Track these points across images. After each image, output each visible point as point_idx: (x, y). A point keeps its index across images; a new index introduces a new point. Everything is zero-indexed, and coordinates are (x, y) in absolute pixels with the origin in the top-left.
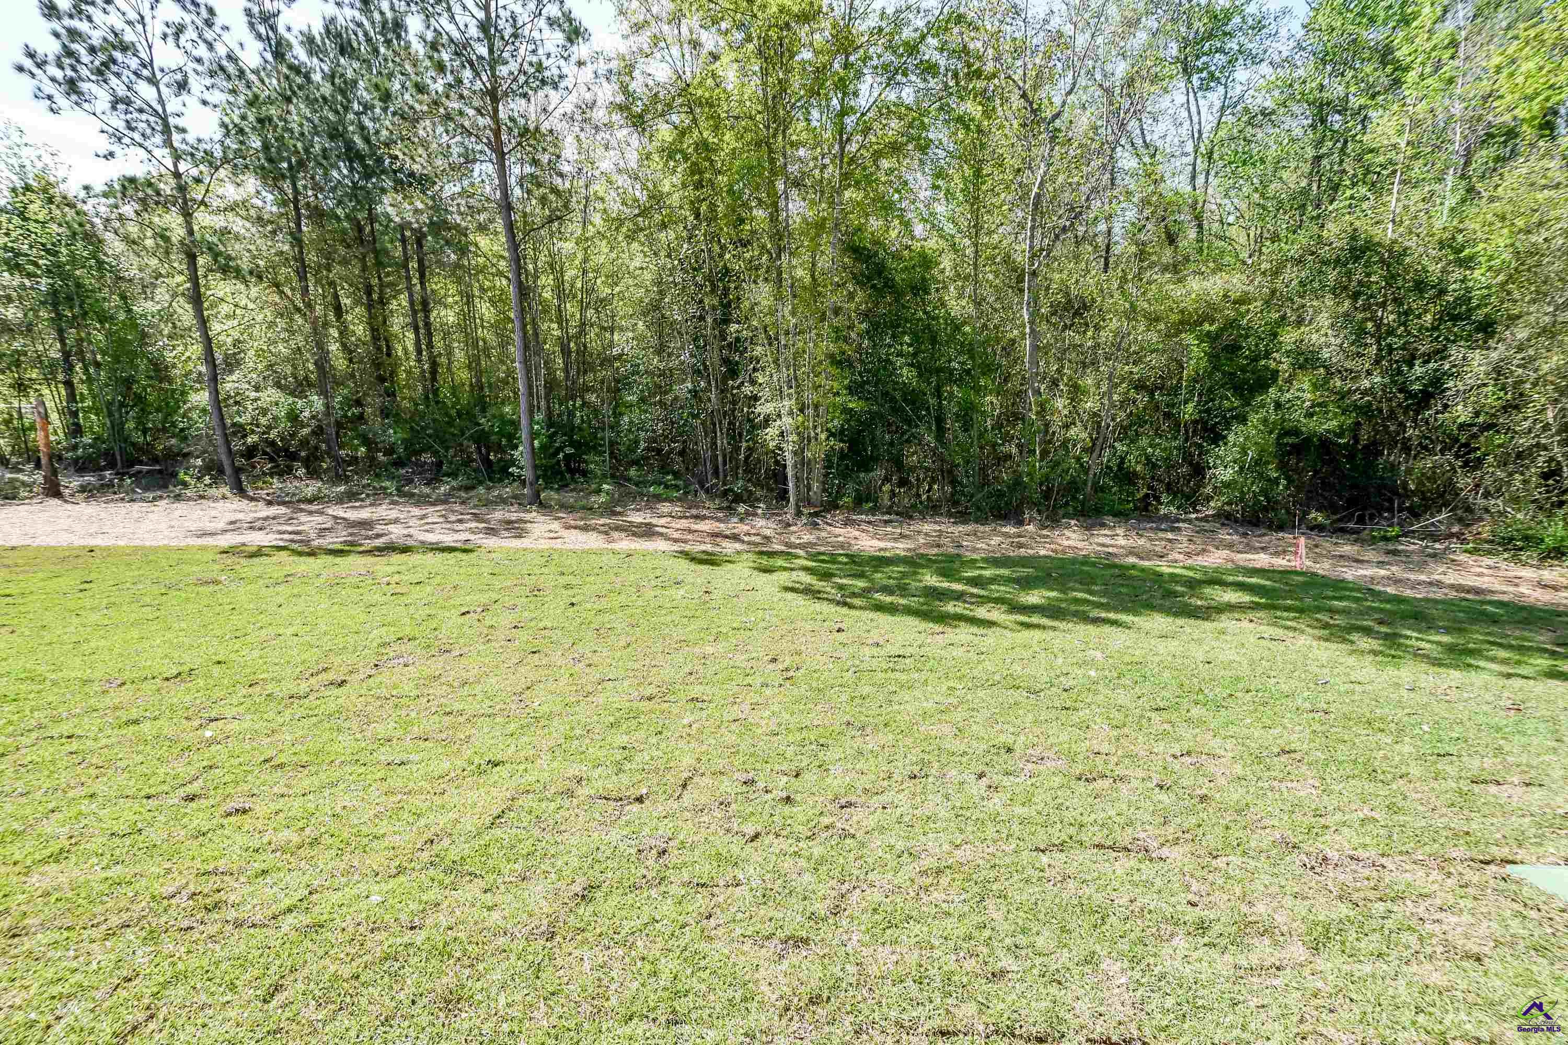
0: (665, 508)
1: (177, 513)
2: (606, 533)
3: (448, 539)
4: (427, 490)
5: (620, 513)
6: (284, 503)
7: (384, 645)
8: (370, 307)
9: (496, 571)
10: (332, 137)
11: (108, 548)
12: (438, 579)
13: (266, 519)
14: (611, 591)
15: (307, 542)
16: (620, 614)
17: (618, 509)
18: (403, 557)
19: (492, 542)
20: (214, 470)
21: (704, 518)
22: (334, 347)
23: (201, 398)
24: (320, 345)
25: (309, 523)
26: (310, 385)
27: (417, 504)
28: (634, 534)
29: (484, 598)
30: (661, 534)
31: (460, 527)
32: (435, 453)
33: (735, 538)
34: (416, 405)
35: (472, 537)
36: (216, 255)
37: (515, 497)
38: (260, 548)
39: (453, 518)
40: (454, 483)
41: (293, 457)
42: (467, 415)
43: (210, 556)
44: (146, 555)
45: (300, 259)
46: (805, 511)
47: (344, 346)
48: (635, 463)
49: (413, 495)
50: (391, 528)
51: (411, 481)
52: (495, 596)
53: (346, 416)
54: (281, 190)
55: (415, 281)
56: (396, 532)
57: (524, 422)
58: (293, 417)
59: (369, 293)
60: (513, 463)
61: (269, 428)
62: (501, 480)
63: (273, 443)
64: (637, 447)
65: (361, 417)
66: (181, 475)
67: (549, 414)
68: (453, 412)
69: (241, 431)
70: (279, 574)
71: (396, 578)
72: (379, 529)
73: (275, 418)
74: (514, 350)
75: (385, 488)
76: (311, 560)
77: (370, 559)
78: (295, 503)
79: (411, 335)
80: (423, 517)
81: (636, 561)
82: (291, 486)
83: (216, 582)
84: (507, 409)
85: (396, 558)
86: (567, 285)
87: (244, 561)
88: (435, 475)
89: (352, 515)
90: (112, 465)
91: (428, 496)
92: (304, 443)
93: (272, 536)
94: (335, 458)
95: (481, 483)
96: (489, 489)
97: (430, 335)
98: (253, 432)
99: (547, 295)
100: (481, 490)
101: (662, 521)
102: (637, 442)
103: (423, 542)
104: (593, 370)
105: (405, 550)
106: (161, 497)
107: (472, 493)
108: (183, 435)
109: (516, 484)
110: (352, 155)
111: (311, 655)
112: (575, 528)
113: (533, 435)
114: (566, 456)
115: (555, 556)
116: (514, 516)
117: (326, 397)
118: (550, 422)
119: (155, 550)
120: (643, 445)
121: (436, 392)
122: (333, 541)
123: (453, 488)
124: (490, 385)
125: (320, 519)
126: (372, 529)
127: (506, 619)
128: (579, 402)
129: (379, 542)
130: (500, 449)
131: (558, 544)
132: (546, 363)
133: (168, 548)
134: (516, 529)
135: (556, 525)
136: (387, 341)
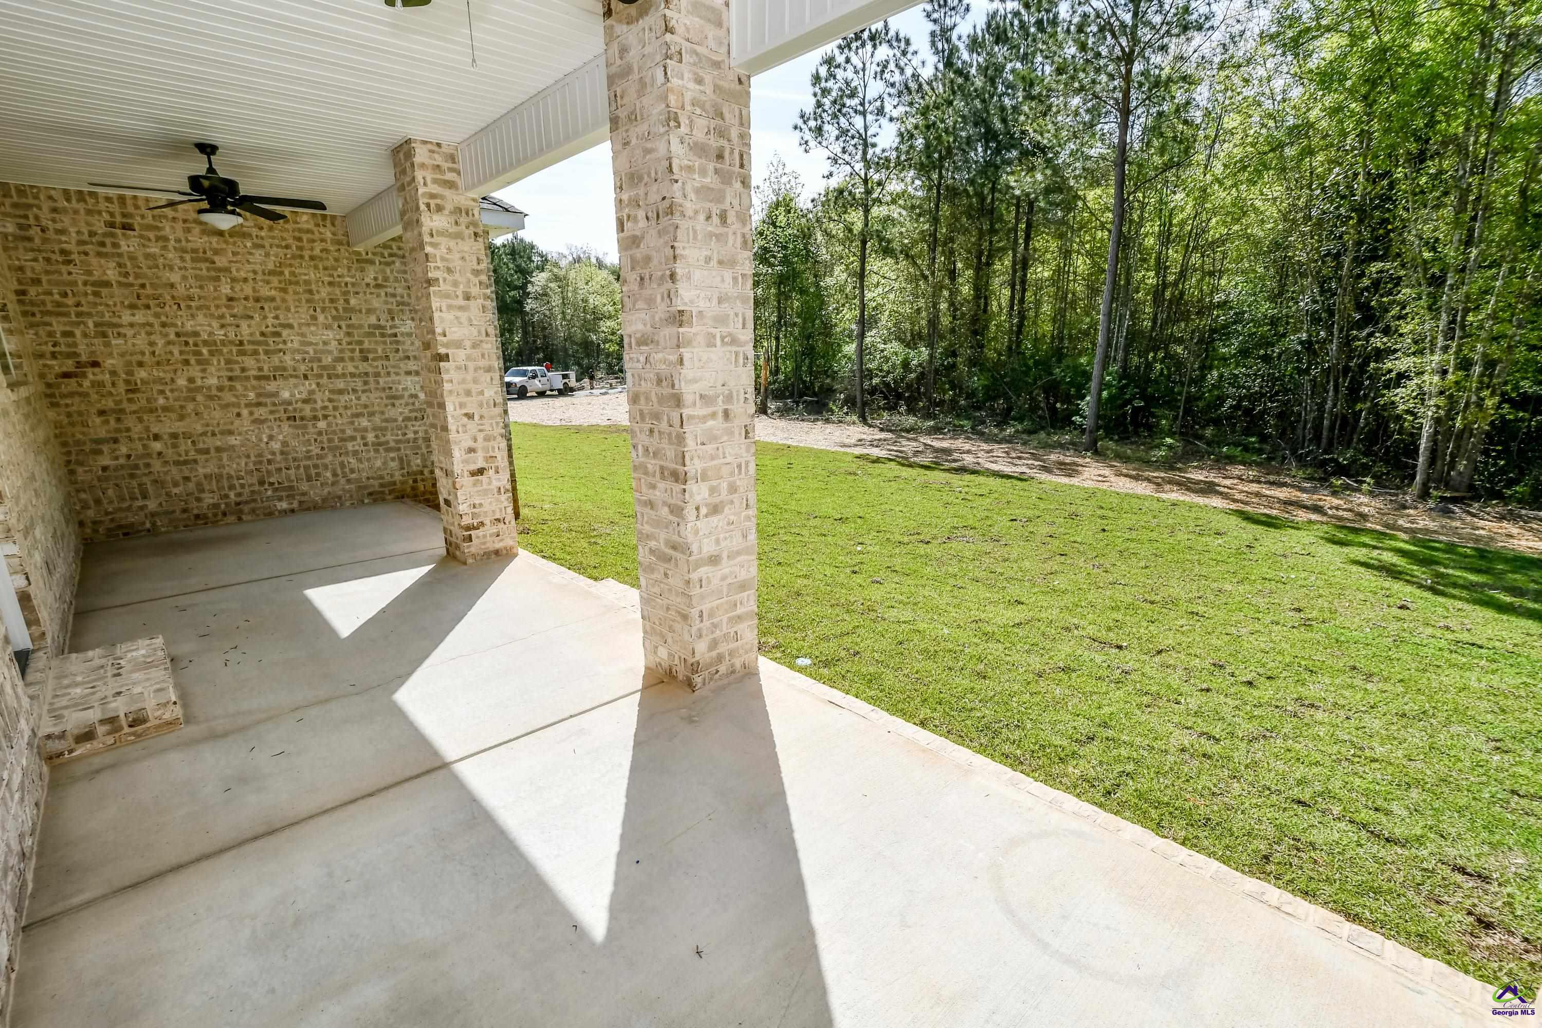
0: (1238, 470)
1: (828, 431)
2: (1158, 484)
3: (1008, 470)
4: (996, 431)
5: (1179, 470)
6: (891, 431)
7: (955, 528)
8: (978, 269)
9: (1043, 496)
10: (976, 125)
11: (797, 447)
12: (996, 495)
13: (880, 440)
14: (1143, 527)
15: (907, 459)
16: (1147, 545)
17: (1179, 465)
18: (972, 477)
19: (1044, 476)
20: (850, 402)
21: (1284, 485)
22: (943, 306)
23: (850, 349)
24: (935, 305)
25: (908, 446)
26: (921, 338)
27: (986, 441)
28: (1188, 489)
29: (1029, 513)
30: (1221, 493)
31: (1019, 462)
32: (1007, 399)
33: (1317, 509)
34: (1000, 354)
35: (1027, 471)
36: (881, 239)
37: (1073, 443)
38: (879, 458)
39: (1014, 455)
40: (1019, 427)
41: (899, 396)
42: (1044, 365)
43: (850, 459)
44: (817, 454)
45: (934, 235)
46: (1434, 493)
47: (952, 304)
48: (1217, 422)
49: (983, 434)
50: (964, 456)
51: (984, 423)
52: (1037, 513)
53: (942, 365)
54: (929, 178)
55: (1021, 241)
56: (969, 460)
57: (1096, 372)
58: (906, 364)
59: (979, 258)
60: (1077, 412)
61: (888, 372)
62: (1062, 428)
63: (887, 385)
64: (1221, 405)
65: (953, 366)
66: (831, 404)
67: (1125, 367)
68: (1031, 362)
69: (870, 374)
70: (890, 475)
71: (967, 489)
72: (956, 455)
73: (894, 365)
74: (1102, 302)
75: (962, 426)
76: (910, 469)
77: (947, 475)
78: (901, 431)
79: (1007, 292)
80: (991, 451)
81: (1181, 511)
82: (896, 418)
83: (855, 474)
84: (1083, 360)
85: (967, 477)
86: (1175, 229)
87: (870, 465)
88: (1003, 420)
89: (937, 444)
90: (791, 396)
91: (996, 435)
92: (909, 387)
93: (884, 452)
94: (929, 399)
95: (1043, 428)
96: (1049, 434)
97: (1024, 290)
98: (877, 375)
99: (1150, 241)
100: (1042, 435)
101: (1228, 482)
102: (1222, 399)
103: (988, 469)
104: (1187, 319)
105: (974, 472)
106: (818, 420)
107: (1032, 437)
108: (834, 376)
109: (1075, 432)
110: (990, 135)
111: (912, 524)
112: (1126, 476)
113: (1103, 385)
114: (1134, 408)
115: (1099, 495)
116: (1068, 460)
117: (932, 349)
118: (1124, 374)
119: (821, 451)
120: (1229, 402)
121: (1019, 344)
122: (926, 459)
123: (1017, 431)
124: (1070, 336)
125: (915, 444)
126: (950, 455)
127: (1045, 530)
128: (1161, 355)
129: (954, 465)
130: (1068, 399)
131: (1104, 486)
132: (1132, 315)
133: (828, 451)
134: (1070, 470)
135: (1107, 472)
136: (986, 298)
